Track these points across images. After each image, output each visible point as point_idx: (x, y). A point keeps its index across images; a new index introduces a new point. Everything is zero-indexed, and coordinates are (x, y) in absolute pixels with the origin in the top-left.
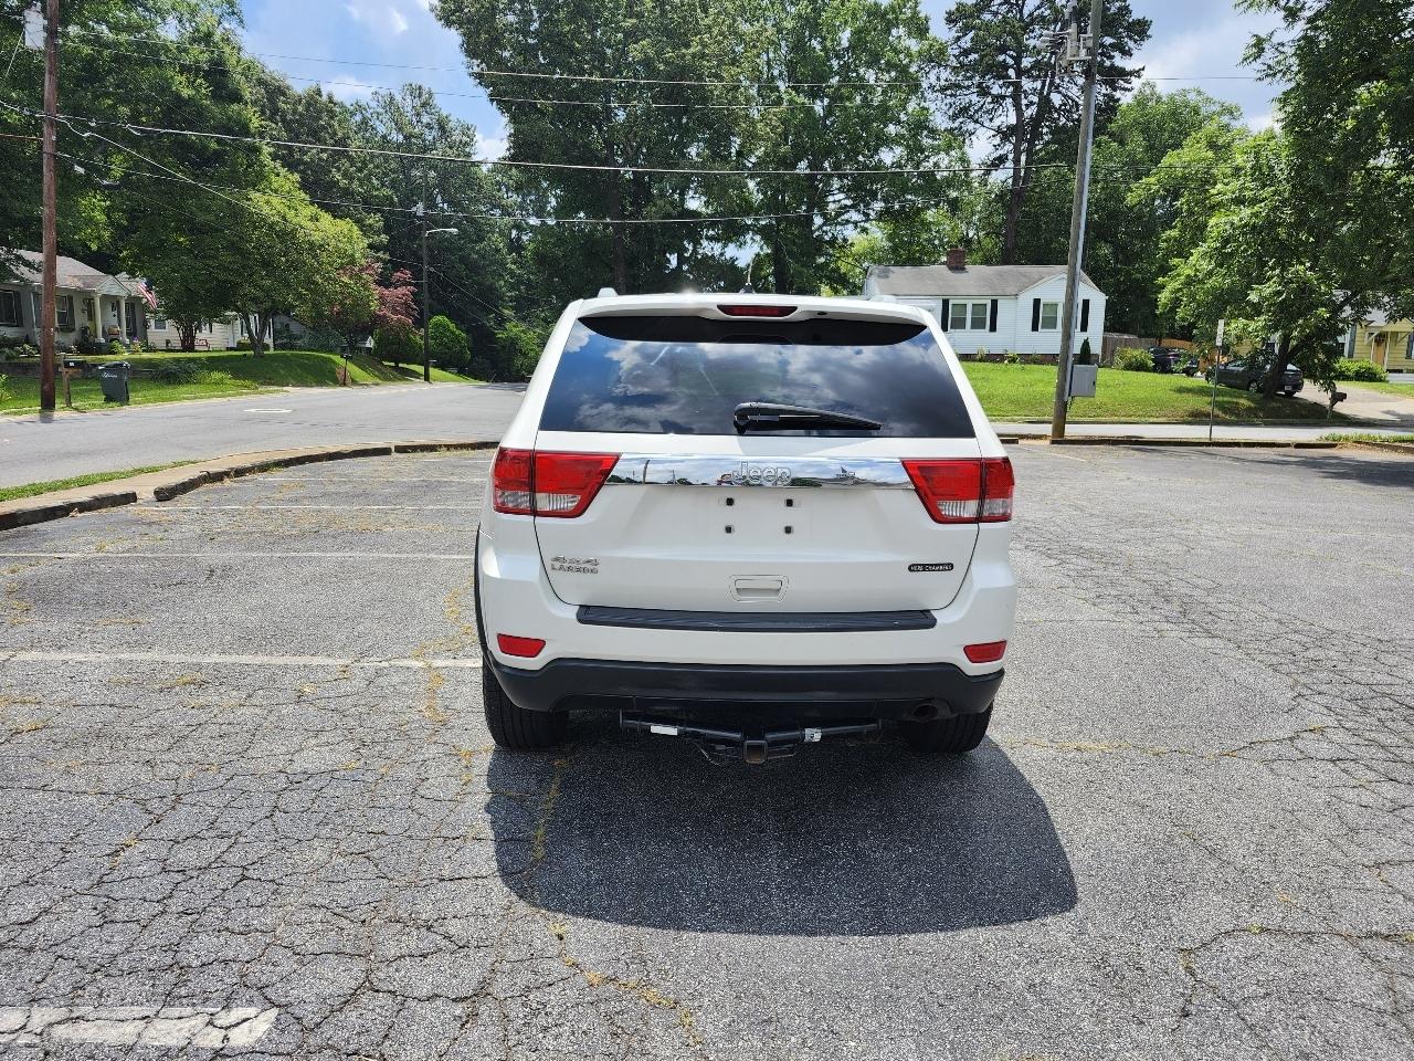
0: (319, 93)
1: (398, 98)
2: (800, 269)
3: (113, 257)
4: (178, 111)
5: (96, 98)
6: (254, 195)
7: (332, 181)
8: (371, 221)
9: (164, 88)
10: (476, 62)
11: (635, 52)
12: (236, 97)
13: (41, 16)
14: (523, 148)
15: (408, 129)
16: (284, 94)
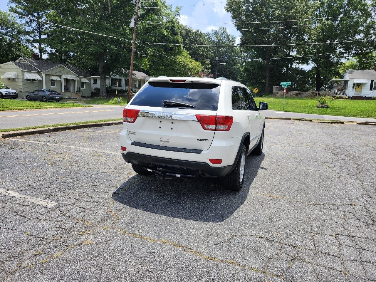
0: (198, 31)
1: (218, 31)
2: (323, 71)
3: (149, 72)
4: (164, 38)
5: (148, 36)
6: (178, 57)
7: (199, 53)
8: (207, 62)
9: (161, 33)
10: (235, 20)
11: (277, 13)
12: (176, 34)
13: (134, 20)
14: (244, 42)
15: (219, 38)
16: (190, 32)
